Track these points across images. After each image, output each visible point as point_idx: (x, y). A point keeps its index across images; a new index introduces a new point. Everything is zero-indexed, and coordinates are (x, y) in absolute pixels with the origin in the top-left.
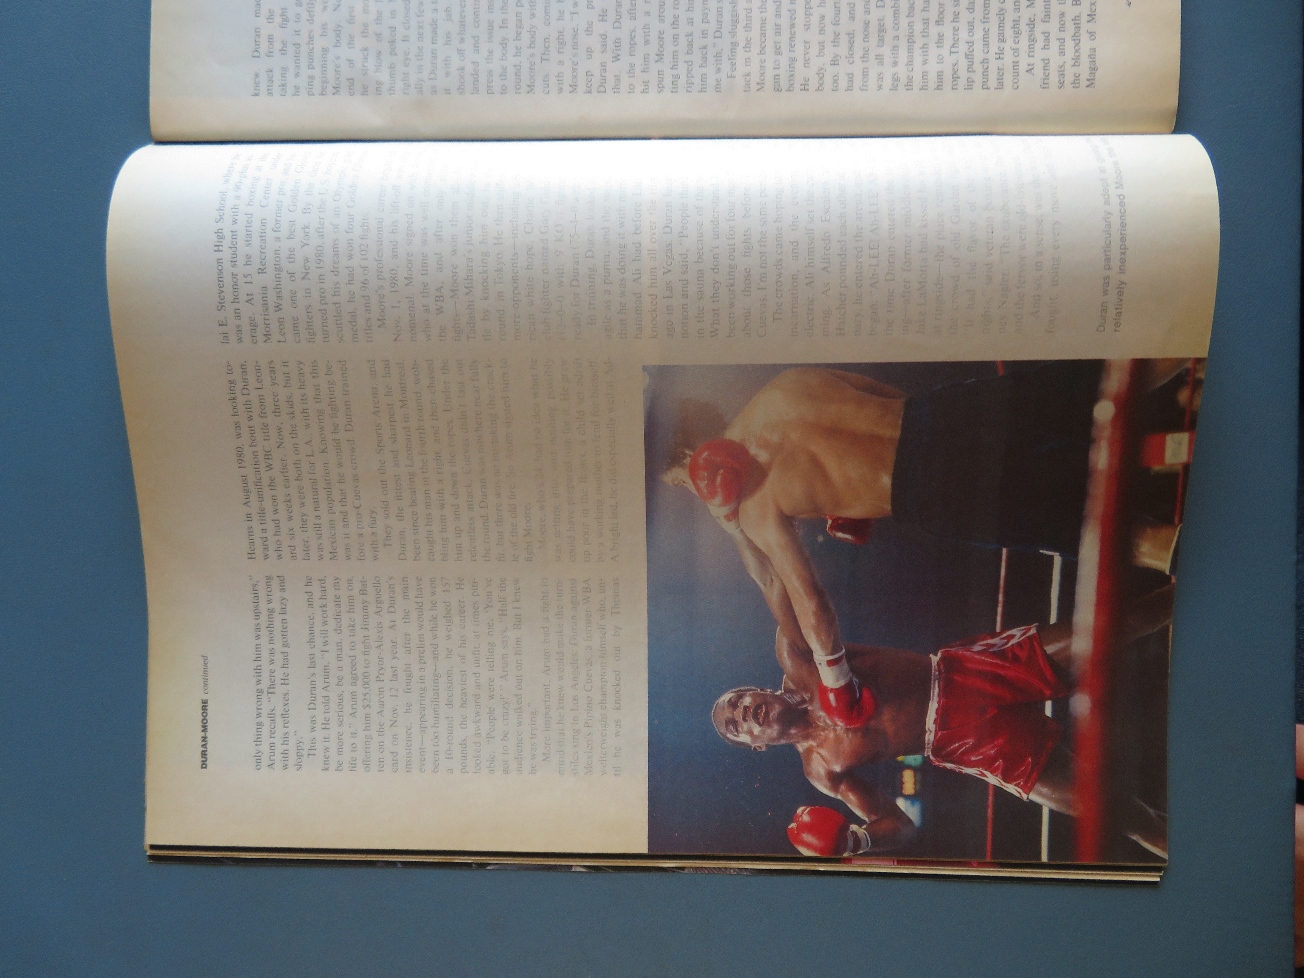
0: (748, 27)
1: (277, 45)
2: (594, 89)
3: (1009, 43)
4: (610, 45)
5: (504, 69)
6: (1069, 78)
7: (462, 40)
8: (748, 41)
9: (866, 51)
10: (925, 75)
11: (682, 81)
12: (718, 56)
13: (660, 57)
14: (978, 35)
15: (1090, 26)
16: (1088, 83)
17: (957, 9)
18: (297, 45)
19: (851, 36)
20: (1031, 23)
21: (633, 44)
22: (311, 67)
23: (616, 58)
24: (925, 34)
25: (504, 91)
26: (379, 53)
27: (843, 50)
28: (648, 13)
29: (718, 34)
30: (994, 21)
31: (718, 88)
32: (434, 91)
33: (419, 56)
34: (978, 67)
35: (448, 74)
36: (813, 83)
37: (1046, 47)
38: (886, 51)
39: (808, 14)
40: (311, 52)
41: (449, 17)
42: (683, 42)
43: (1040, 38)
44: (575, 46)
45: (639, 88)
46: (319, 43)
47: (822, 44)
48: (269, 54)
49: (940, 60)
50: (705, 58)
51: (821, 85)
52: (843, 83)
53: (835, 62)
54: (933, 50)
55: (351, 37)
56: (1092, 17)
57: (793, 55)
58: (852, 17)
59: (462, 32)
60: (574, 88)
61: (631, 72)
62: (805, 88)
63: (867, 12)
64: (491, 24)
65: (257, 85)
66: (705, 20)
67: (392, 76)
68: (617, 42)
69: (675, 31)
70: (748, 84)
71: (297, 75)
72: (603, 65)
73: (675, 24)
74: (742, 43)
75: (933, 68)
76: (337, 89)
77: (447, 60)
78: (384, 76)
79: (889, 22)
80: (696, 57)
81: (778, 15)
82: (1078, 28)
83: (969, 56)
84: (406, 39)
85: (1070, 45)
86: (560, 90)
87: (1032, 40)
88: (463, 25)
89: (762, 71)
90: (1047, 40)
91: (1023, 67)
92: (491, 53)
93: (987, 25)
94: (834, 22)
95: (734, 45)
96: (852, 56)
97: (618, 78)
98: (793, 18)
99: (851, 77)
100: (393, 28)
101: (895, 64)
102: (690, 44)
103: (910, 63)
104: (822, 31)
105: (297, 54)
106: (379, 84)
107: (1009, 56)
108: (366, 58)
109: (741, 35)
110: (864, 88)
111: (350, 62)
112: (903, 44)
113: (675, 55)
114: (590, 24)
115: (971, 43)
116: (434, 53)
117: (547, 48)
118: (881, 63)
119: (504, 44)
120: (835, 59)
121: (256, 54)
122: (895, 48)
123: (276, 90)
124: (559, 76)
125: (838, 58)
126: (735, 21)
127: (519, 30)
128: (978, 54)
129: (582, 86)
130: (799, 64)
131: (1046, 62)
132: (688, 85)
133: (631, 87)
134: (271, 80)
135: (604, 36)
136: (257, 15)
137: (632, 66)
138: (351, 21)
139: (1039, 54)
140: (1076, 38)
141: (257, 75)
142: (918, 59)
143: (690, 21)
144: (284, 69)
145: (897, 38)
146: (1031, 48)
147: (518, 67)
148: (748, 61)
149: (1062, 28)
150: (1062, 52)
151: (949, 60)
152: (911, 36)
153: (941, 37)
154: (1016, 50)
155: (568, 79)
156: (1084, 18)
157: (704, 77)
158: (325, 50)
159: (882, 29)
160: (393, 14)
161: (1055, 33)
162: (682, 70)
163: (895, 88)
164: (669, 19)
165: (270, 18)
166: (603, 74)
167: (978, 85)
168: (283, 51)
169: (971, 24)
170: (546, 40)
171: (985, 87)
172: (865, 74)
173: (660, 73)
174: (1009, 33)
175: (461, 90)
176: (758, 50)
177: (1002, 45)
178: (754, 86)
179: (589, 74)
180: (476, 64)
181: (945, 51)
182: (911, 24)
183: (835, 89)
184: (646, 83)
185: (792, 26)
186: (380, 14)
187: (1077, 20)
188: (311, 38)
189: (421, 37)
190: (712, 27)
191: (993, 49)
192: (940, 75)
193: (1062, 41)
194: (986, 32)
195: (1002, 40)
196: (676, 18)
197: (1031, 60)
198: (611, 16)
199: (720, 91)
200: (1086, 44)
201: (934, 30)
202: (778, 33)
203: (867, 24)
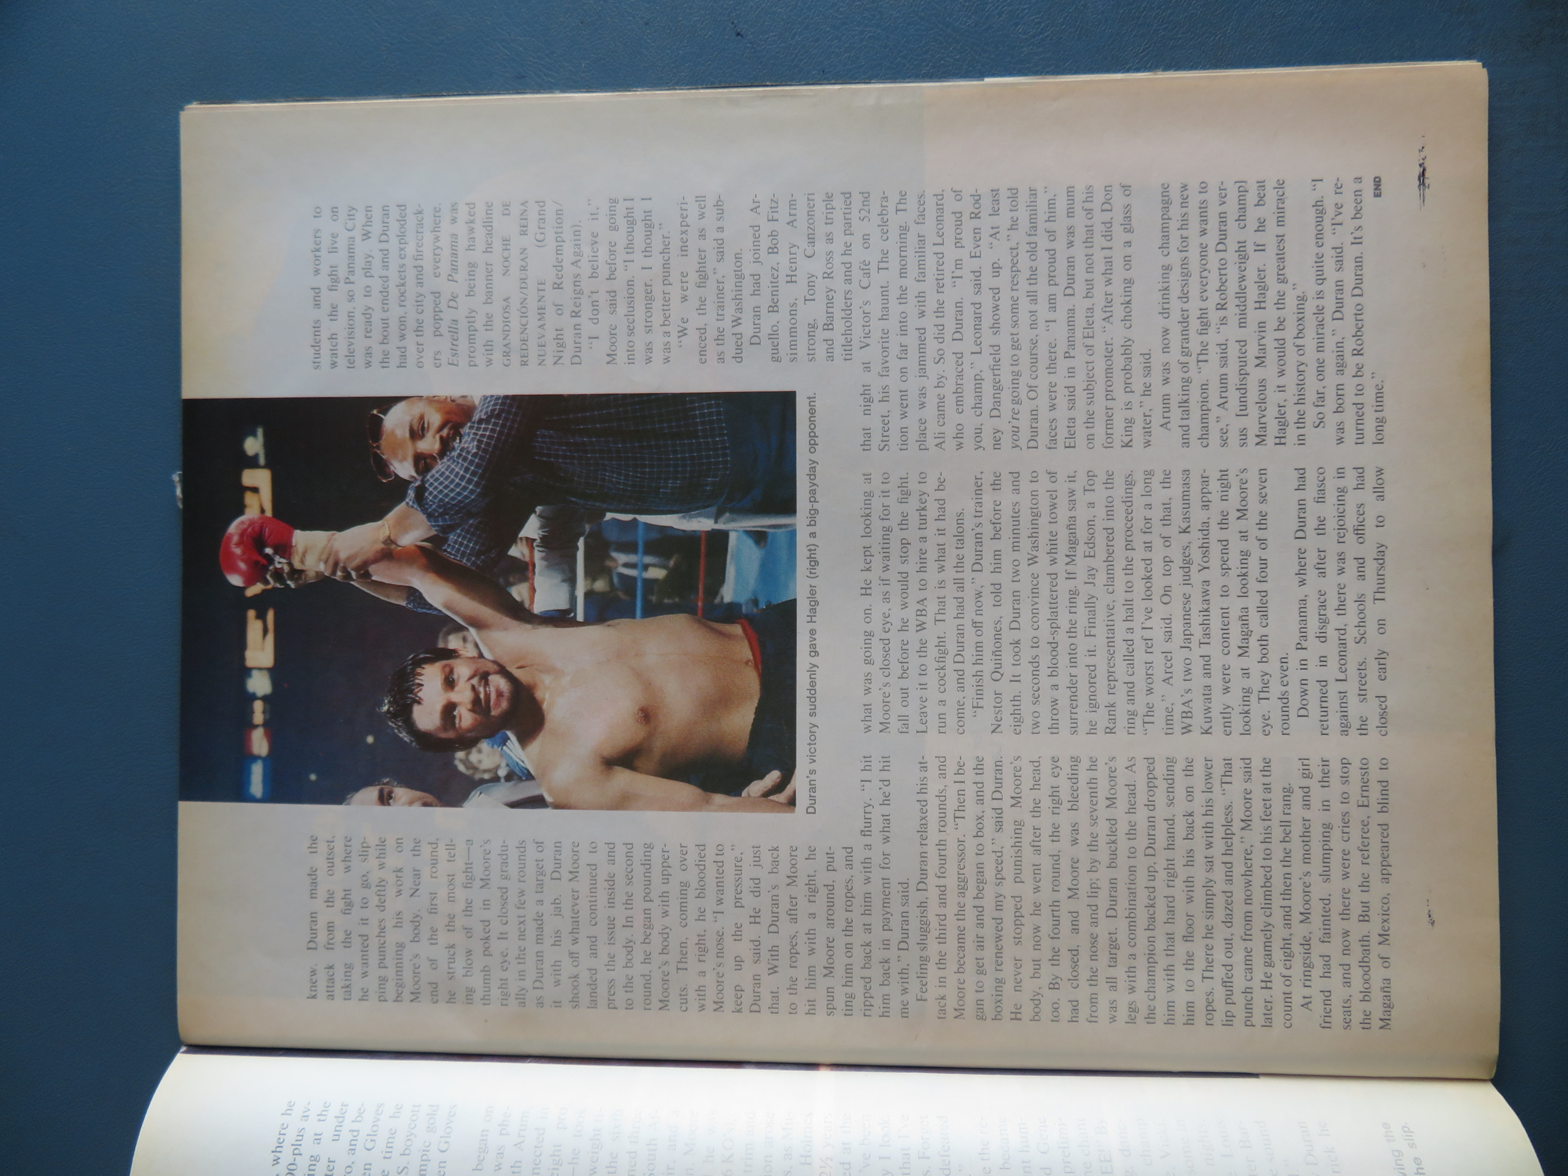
0: (941, 939)
1: (339, 936)
2: (745, 1007)
3: (1279, 969)
4: (765, 955)
5: (630, 979)
6: (1357, 1017)
7: (575, 941)
8: (942, 957)
9: (1094, 972)
10: (1170, 1005)
11: (858, 1003)
12: (903, 972)
13: (829, 970)
14: (1239, 957)
15: (1383, 950)
16: (1382, 1024)
17: (1210, 922)
18: (364, 937)
19: (1074, 952)
20: (1306, 943)
21: (794, 954)
22: (382, 965)
23: (773, 970)
24: (1169, 952)
25: (629, 1006)
26: (469, 952)
27: (1064, 970)
28: (813, 915)
29: (903, 946)
30: (1258, 940)
31: (904, 1012)
32: (540, 1003)
33: (521, 958)
34: (1239, 998)
35: (557, 983)
36: (1027, 1011)
37: (1326, 976)
38: (1120, 972)
39: (1018, 925)
40: (382, 946)
41: (558, 912)
42: (858, 953)
43: (1318, 962)
44: (720, 954)
45: (803, 1008)
46: (393, 937)
47: (1037, 962)
48: (329, 947)
49: (1190, 989)
50: (887, 974)
51: (1037, 1014)
52: (1065, 1012)
53: (1054, 986)
54: (1180, 973)
55: (434, 931)
56: (1384, 937)
57: (1000, 975)
58: (1075, 930)
59: (575, 931)
60: (719, 1005)
61: (792, 989)
62: (1016, 1016)
63: (1095, 923)
64: (612, 921)
65: (314, 984)
66: (886, 928)
67: (486, 981)
68: (774, 950)
69: (848, 940)
70: (943, 1010)
71: (365, 974)
72: (756, 978)
73: (848, 930)
74: (935, 958)
75: (1181, 998)
76: (416, 996)
77: (556, 965)
78: (476, 981)
79: (1123, 938)
80: (876, 973)
81: (981, 925)
82: (1366, 950)
83: (1227, 983)
84: (503, 937)
85: (1356, 974)
86: (702, 1008)
87: (1308, 966)
88: (576, 922)
89: (961, 995)
90: (1327, 965)
91: (1297, 1000)
92: (612, 957)
93: (1249, 944)
94: (1052, 935)
95: (924, 960)
96: (1076, 978)
97: (775, 995)
98: (998, 929)
99: (1075, 1006)
100: (486, 922)
101: (1132, 990)
102: (868, 956)
103: (1151, 990)
104: (1037, 946)
105: (365, 949)
106: (470, 991)
107: (1278, 984)
108: (452, 958)
109: (933, 949)
110: (1092, 1019)
111: (433, 961)
112: (1141, 964)
113: (848, 969)
114: (739, 927)
115: (1228, 967)
116: (539, 955)
117: (684, 955)
118: (1114, 988)
119: (629, 947)
120: (1054, 982)
121: (312, 945)
122: (1131, 969)
123: (339, 992)
124: (700, 989)
125: (1058, 980)
126: (925, 931)
127: (648, 931)
128: (1239, 982)
129: (729, 1003)
130: (1008, 988)
131: (1327, 994)
132: (867, 1008)
133: (793, 1006)
134: (331, 979)
135: (757, 942)
136: (313, 896)
137: (794, 981)
138: (433, 910)
139: (1318, 983)
140: (1364, 964)
141: (313, 972)
142: (1161, 985)
143: (867, 928)
144: (349, 967)
145: (1133, 956)
146: (1307, 975)
147: (647, 979)
148: (942, 981)
149: (1346, 951)
150: (1347, 983)
151: (1201, 988)
152: (1151, 954)
153: (1190, 957)
154: (1287, 978)
155: (711, 994)
156: (1375, 939)
157: (886, 998)
158: (401, 946)
159: (1114, 945)
160: (486, 905)
161: (1337, 958)
162: (858, 988)
163: (1132, 1021)
164: (840, 924)
165: (330, 901)
166: (756, 990)
167: (1239, 1020)
168: (347, 943)
169: (1228, 941)
170: (683, 945)
171: (1248, 1023)
172: (1093, 1001)
173: (830, 991)
174: (1278, 955)
175: (575, 1002)
176: (955, 967)
177: (1269, 970)
178: (950, 1013)
179: (739, 989)
180: (593, 971)
181: (1196, 976)
182: (1151, 940)
183: (1056, 1020)
184: (812, 1003)
185: (999, 938)
186: (469, 904)
187: (1364, 940)
188: (383, 929)
189: (522, 935)
190: (896, 936)
191: (1259, 974)
192: (1190, 1006)
193: (1346, 967)
194: (1249, 952)
195: (1269, 964)
196: (849, 922)
197: (1307, 992)
198: (766, 918)
199: (907, 1017)
200: (1377, 974)
201: (1181, 948)
202: (981, 947)
203: (1094, 939)
